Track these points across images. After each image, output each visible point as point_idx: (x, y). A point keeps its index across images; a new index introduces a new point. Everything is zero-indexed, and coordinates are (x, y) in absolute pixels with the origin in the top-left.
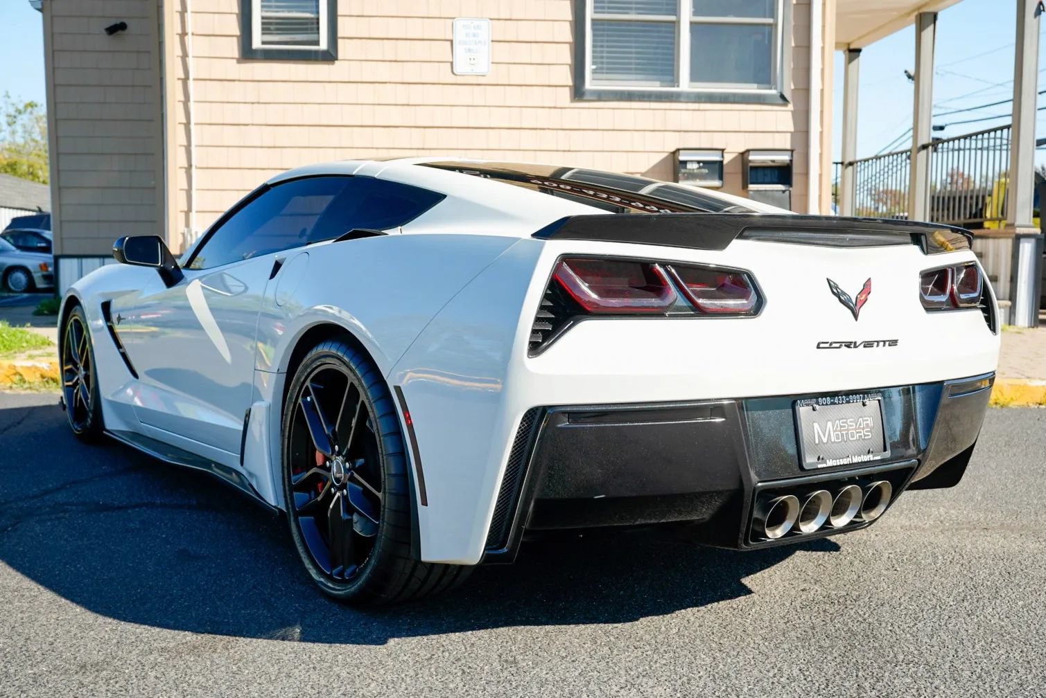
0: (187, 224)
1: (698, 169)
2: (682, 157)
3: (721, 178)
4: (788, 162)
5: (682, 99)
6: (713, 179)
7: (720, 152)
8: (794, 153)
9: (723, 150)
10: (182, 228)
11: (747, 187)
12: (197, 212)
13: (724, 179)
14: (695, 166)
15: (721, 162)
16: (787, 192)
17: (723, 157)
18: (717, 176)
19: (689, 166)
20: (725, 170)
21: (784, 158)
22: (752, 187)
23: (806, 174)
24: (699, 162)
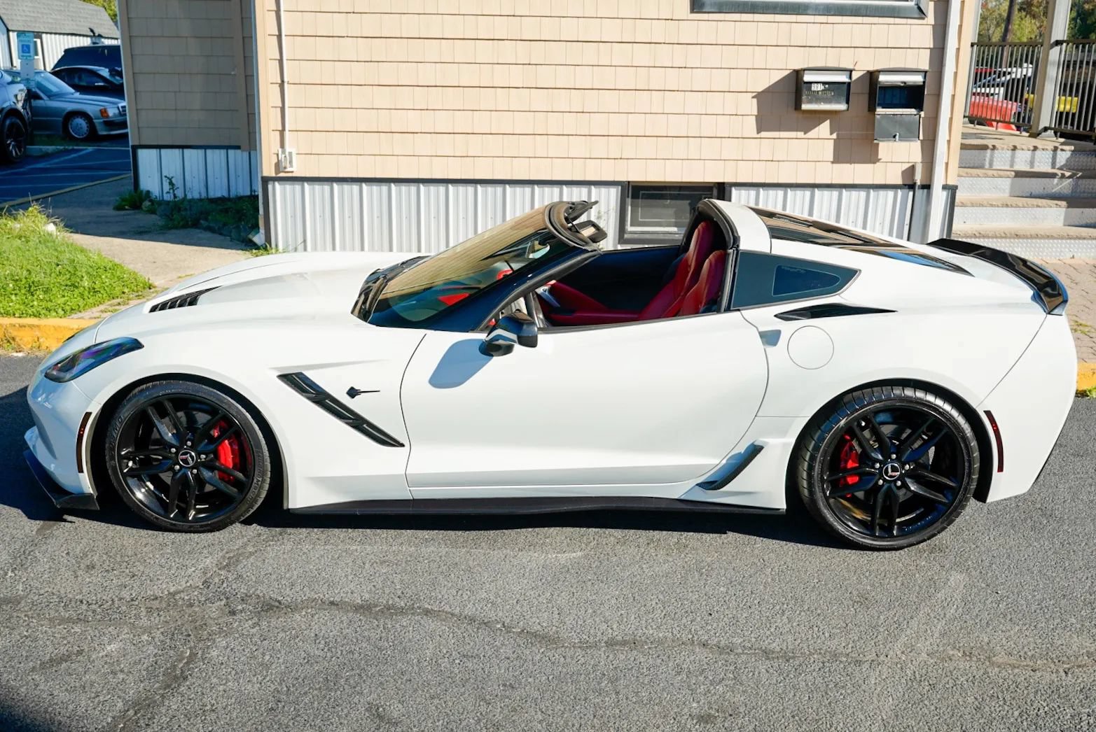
0: (282, 145)
1: (823, 90)
2: (807, 77)
3: (848, 102)
4: (922, 84)
5: (809, 12)
6: (839, 102)
7: (848, 73)
8: (928, 74)
9: (851, 71)
10: (276, 147)
11: (875, 110)
12: (290, 131)
13: (850, 103)
14: (820, 87)
15: (849, 84)
16: (918, 116)
17: (850, 78)
18: (844, 98)
19: (814, 88)
20: (852, 90)
21: (918, 79)
22: (880, 111)
23: (938, 95)
24: (824, 83)
